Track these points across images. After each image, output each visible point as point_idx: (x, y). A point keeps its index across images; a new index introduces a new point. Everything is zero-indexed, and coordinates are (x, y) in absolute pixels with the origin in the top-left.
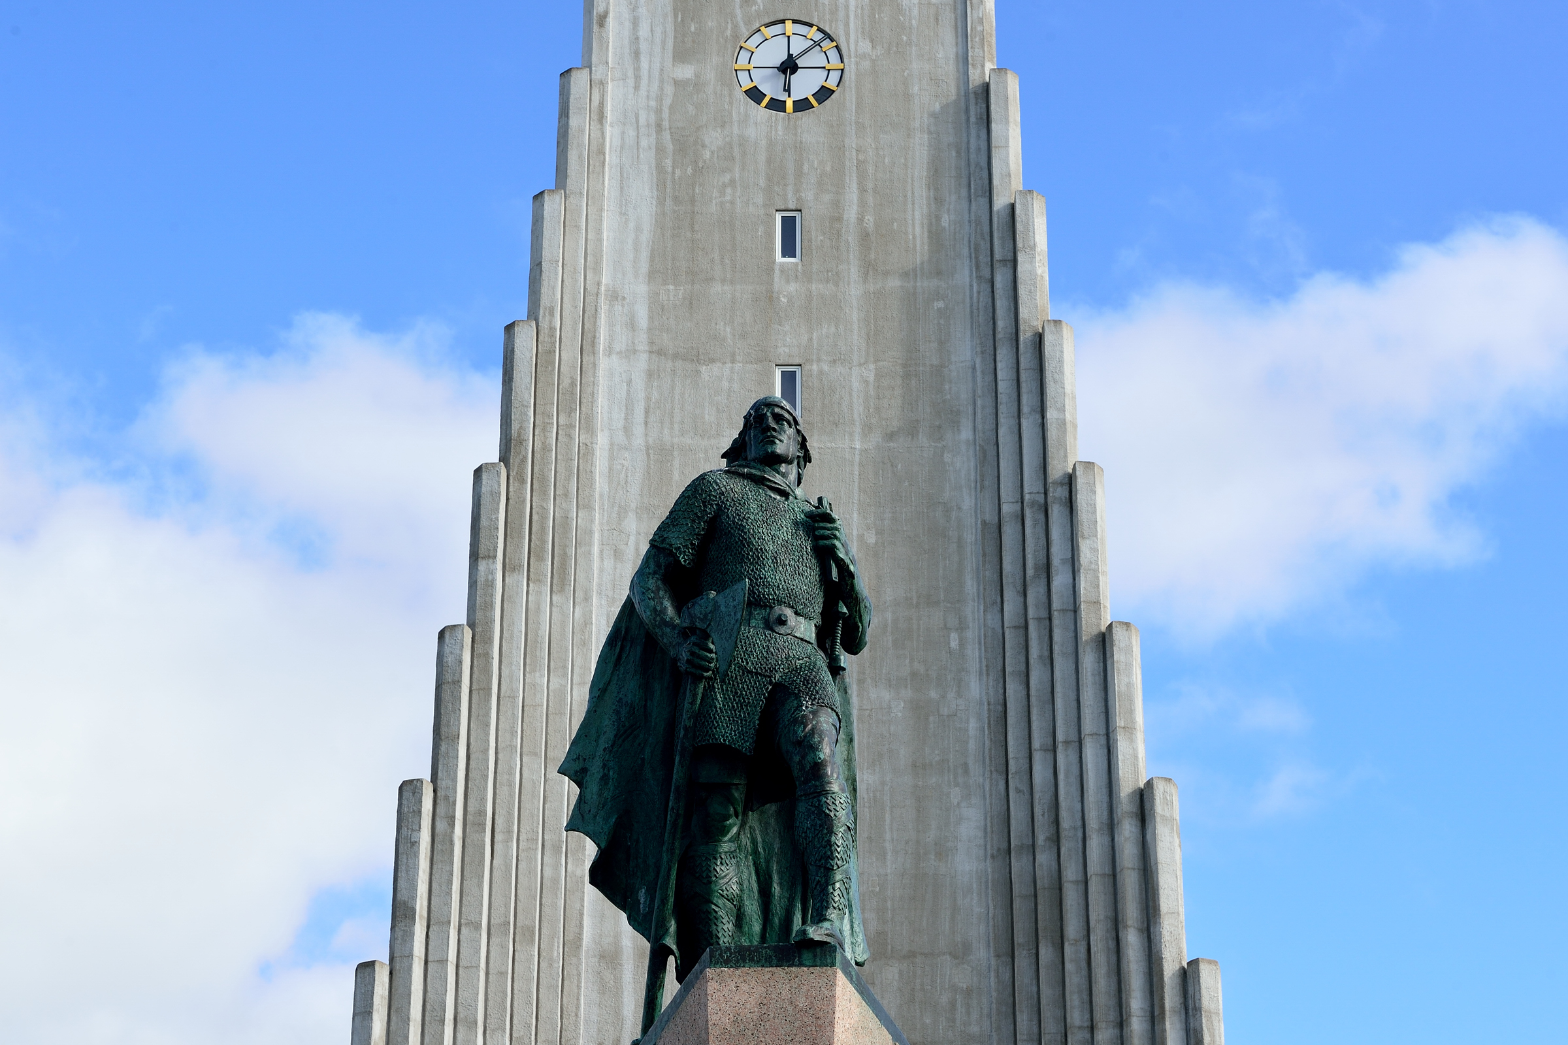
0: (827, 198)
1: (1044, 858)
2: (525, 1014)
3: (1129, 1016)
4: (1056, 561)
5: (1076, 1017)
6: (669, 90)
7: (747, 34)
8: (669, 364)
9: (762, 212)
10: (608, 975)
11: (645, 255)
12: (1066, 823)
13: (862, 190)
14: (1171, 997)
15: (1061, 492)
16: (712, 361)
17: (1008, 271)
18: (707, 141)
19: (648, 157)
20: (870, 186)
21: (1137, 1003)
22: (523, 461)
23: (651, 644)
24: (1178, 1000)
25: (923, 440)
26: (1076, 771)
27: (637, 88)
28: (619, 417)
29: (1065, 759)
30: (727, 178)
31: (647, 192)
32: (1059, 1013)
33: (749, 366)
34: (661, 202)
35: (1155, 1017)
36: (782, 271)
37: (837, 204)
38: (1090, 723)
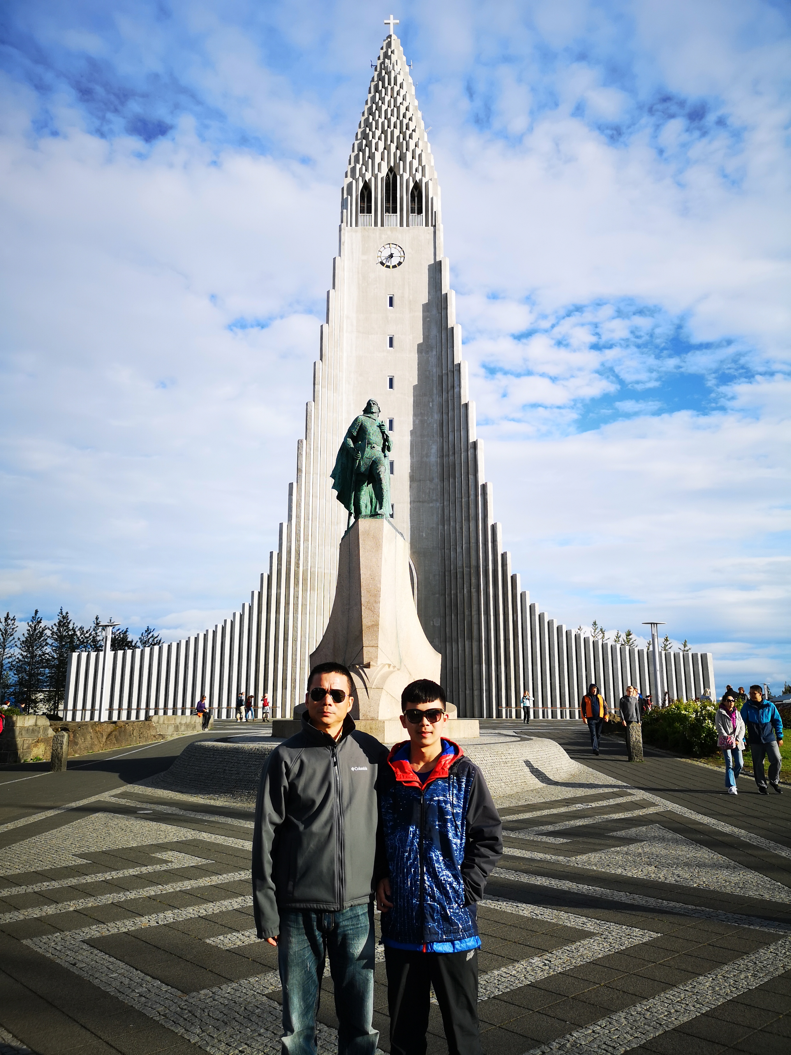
0: (401, 291)
1: (451, 457)
3: (470, 495)
4: (455, 385)
5: (459, 495)
6: (361, 262)
7: (380, 247)
9: (384, 296)
12: (456, 449)
14: (480, 491)
15: (457, 368)
16: (372, 334)
17: (445, 310)
18: (370, 277)
19: (355, 280)
20: (411, 288)
22: (326, 360)
26: (459, 437)
27: (353, 262)
29: (457, 434)
30: (375, 286)
31: (355, 290)
32: (454, 494)
33: (381, 335)
34: (359, 293)
35: (477, 495)
36: (389, 311)
37: (403, 293)
38: (463, 425)
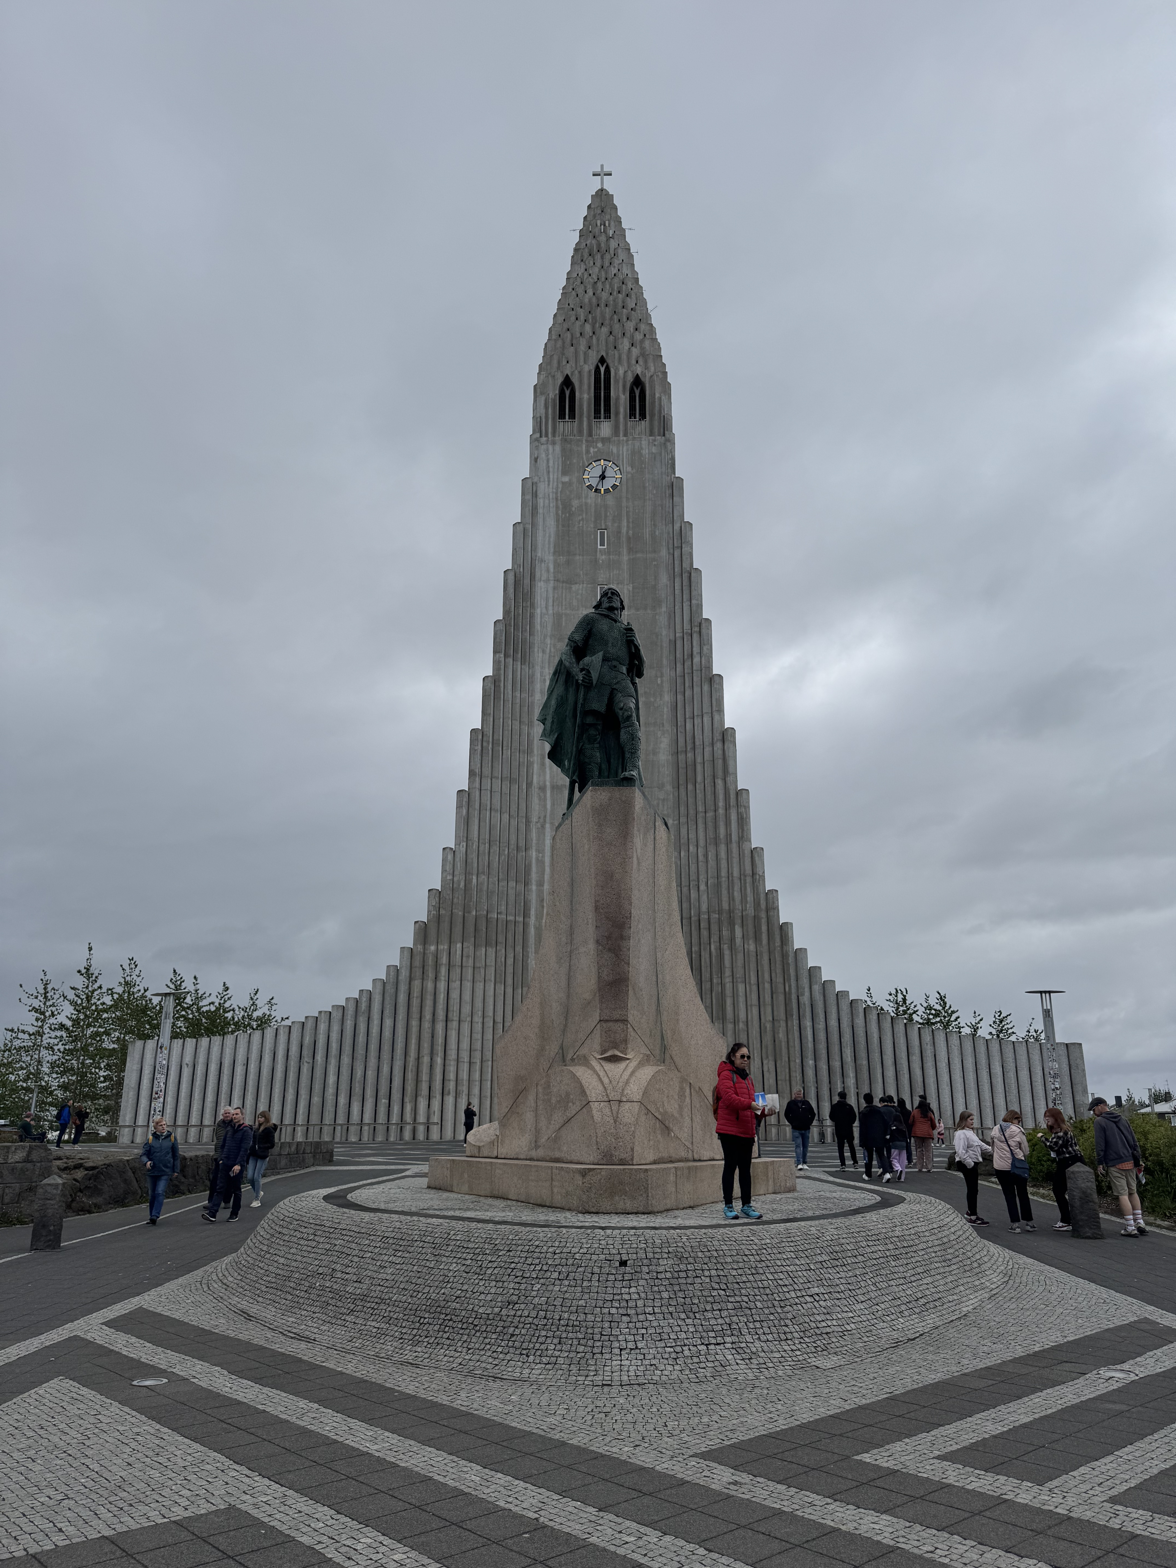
0: (616, 525)
1: (690, 755)
2: (514, 807)
3: (718, 808)
4: (695, 653)
5: (701, 808)
6: (560, 486)
7: (587, 465)
8: (561, 585)
9: (593, 530)
10: (542, 794)
11: (552, 546)
12: (697, 743)
13: (628, 522)
14: (733, 801)
15: (697, 629)
16: (576, 583)
17: (679, 550)
18: (573, 504)
19: (553, 510)
20: (631, 520)
21: (721, 804)
22: (511, 619)
23: (569, 675)
24: (735, 803)
25: (649, 611)
26: (700, 725)
27: (549, 485)
28: (543, 604)
29: (697, 721)
30: (581, 518)
31: (553, 523)
32: (694, 807)
33: (589, 586)
34: (557, 526)
35: (727, 808)
36: (600, 551)
37: (619, 527)
38: (706, 708)
